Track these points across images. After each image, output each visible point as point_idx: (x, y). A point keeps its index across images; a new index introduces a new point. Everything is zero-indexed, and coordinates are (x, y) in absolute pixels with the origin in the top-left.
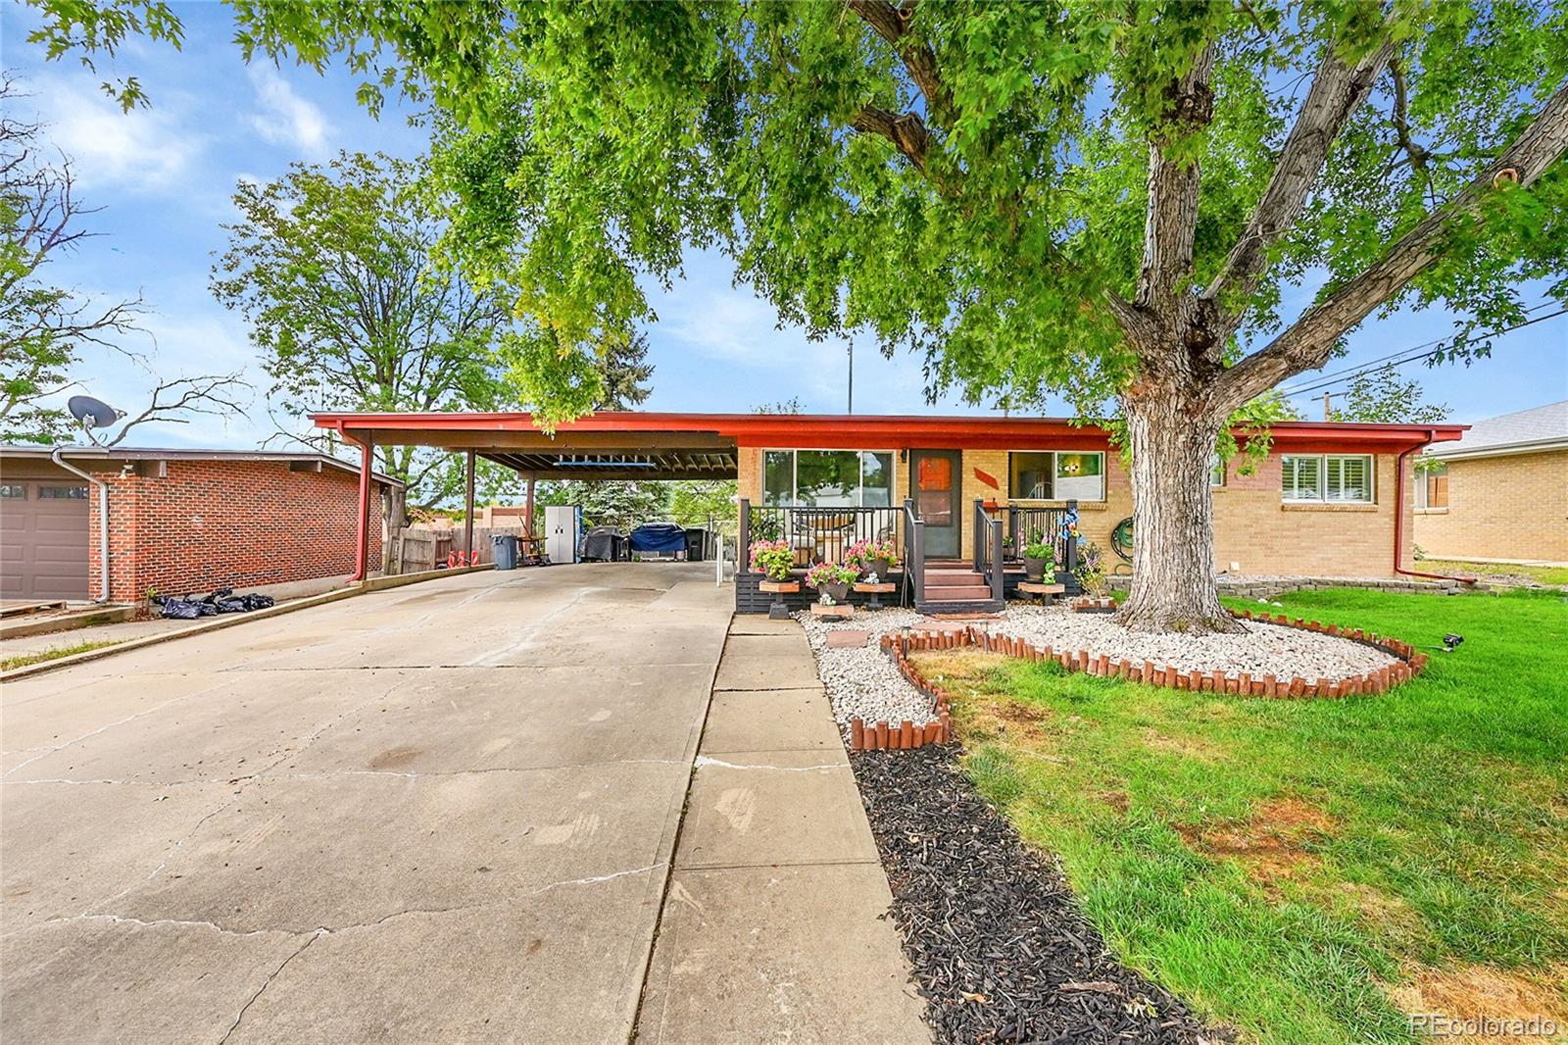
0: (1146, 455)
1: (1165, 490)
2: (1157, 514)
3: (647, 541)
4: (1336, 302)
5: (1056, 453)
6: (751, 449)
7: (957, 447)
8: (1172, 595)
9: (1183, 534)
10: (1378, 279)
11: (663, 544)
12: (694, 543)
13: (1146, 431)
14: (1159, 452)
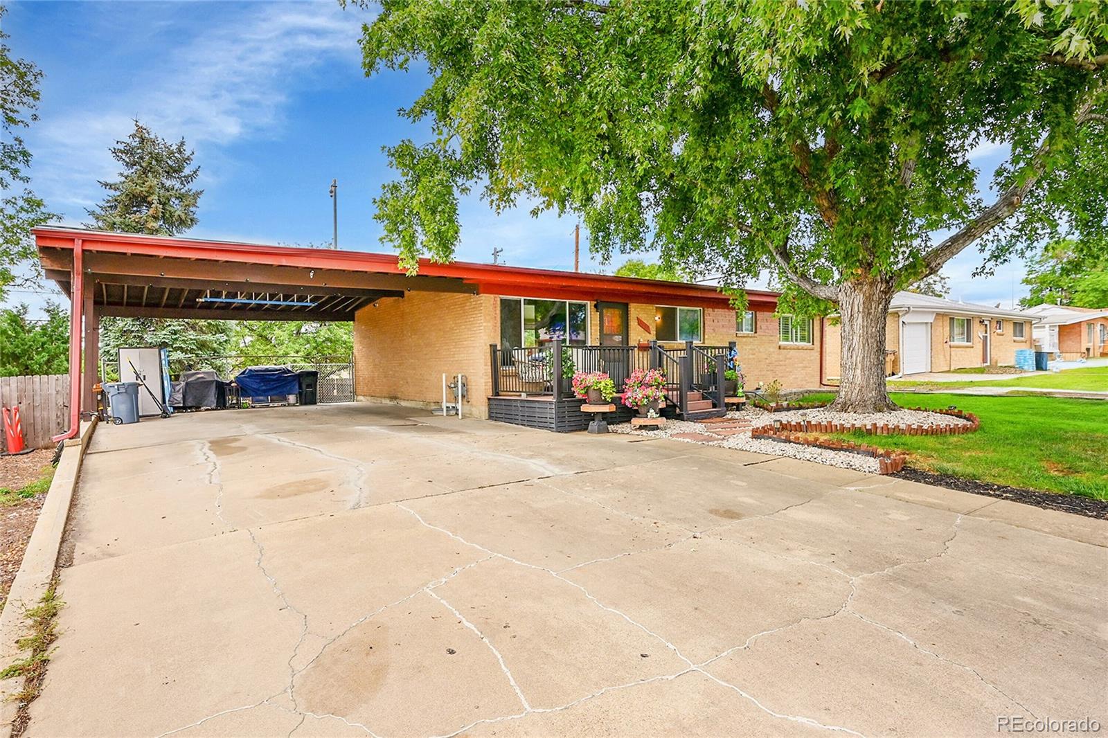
0: (860, 315)
1: (871, 334)
2: (866, 348)
3: (255, 386)
4: (952, 243)
5: (678, 308)
6: (492, 296)
7: (625, 302)
8: (873, 392)
9: (878, 359)
10: (970, 236)
11: (273, 389)
12: (308, 386)
13: (862, 301)
14: (869, 314)
